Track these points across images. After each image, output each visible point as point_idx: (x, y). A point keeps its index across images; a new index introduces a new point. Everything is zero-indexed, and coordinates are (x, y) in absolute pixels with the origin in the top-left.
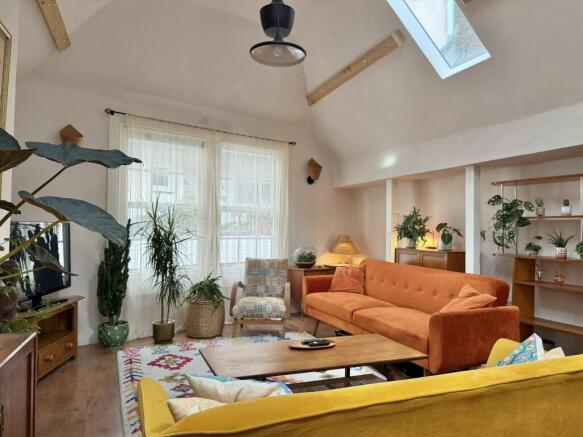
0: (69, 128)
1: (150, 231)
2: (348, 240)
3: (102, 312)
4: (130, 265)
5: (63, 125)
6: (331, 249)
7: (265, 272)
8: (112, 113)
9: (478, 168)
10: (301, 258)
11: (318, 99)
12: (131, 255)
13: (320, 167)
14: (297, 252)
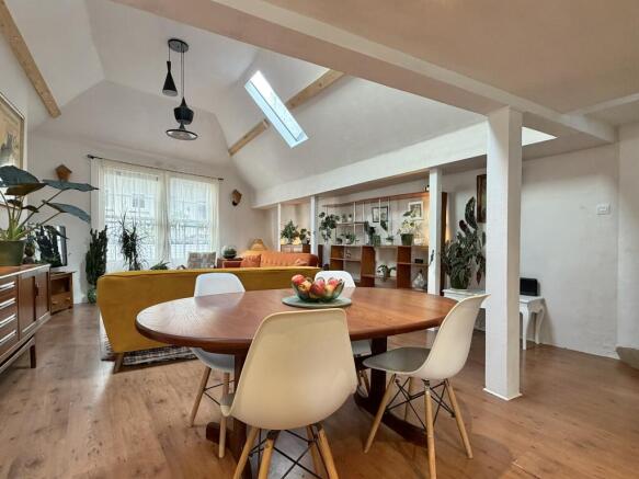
0: (62, 167)
1: (121, 232)
2: (260, 242)
3: (90, 282)
4: (108, 254)
5: (58, 165)
6: (249, 248)
7: (200, 260)
8: (92, 158)
9: (317, 197)
10: (226, 252)
11: (235, 152)
12: (108, 247)
13: (240, 195)
14: (224, 249)
